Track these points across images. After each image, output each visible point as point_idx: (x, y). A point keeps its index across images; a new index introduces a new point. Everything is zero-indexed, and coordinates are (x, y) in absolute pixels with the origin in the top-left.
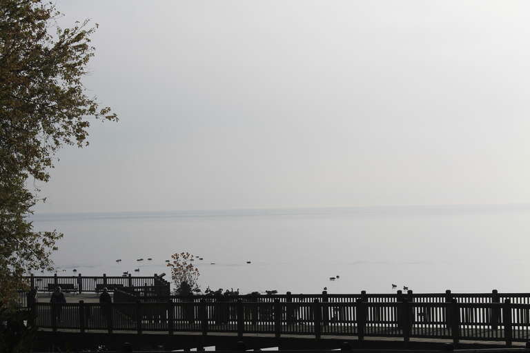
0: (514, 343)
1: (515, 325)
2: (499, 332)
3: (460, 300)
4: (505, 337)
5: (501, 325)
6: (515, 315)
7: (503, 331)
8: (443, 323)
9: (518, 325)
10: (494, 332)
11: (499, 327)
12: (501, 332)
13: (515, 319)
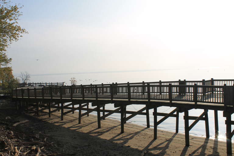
0: (151, 100)
1: (151, 93)
2: (145, 95)
4: (148, 98)
5: (146, 93)
7: (147, 95)
10: (144, 95)
11: (145, 94)
12: (146, 96)
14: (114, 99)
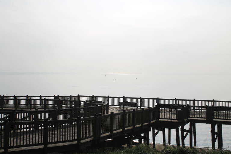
0: (32, 109)
1: (32, 104)
2: (28, 106)
3: (18, 98)
4: (30, 108)
5: (29, 104)
6: (32, 102)
8: (13, 104)
9: (33, 104)
13: (32, 103)
14: (4, 109)
